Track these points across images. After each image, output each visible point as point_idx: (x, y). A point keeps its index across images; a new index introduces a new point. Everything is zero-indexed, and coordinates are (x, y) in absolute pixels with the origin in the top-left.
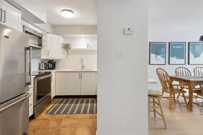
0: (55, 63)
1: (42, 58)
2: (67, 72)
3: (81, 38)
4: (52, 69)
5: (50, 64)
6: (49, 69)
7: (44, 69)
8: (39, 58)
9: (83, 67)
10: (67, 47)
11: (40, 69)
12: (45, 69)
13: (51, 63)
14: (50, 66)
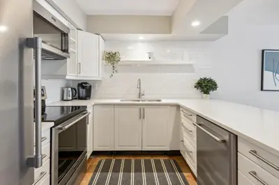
0: (90, 87)
1: (67, 77)
2: (114, 105)
3: (136, 41)
4: (85, 98)
5: (81, 90)
6: (80, 98)
7: (70, 98)
8: (63, 77)
9: (140, 95)
10: (111, 58)
11: (63, 99)
12: (73, 99)
13: (83, 87)
14: (83, 92)
